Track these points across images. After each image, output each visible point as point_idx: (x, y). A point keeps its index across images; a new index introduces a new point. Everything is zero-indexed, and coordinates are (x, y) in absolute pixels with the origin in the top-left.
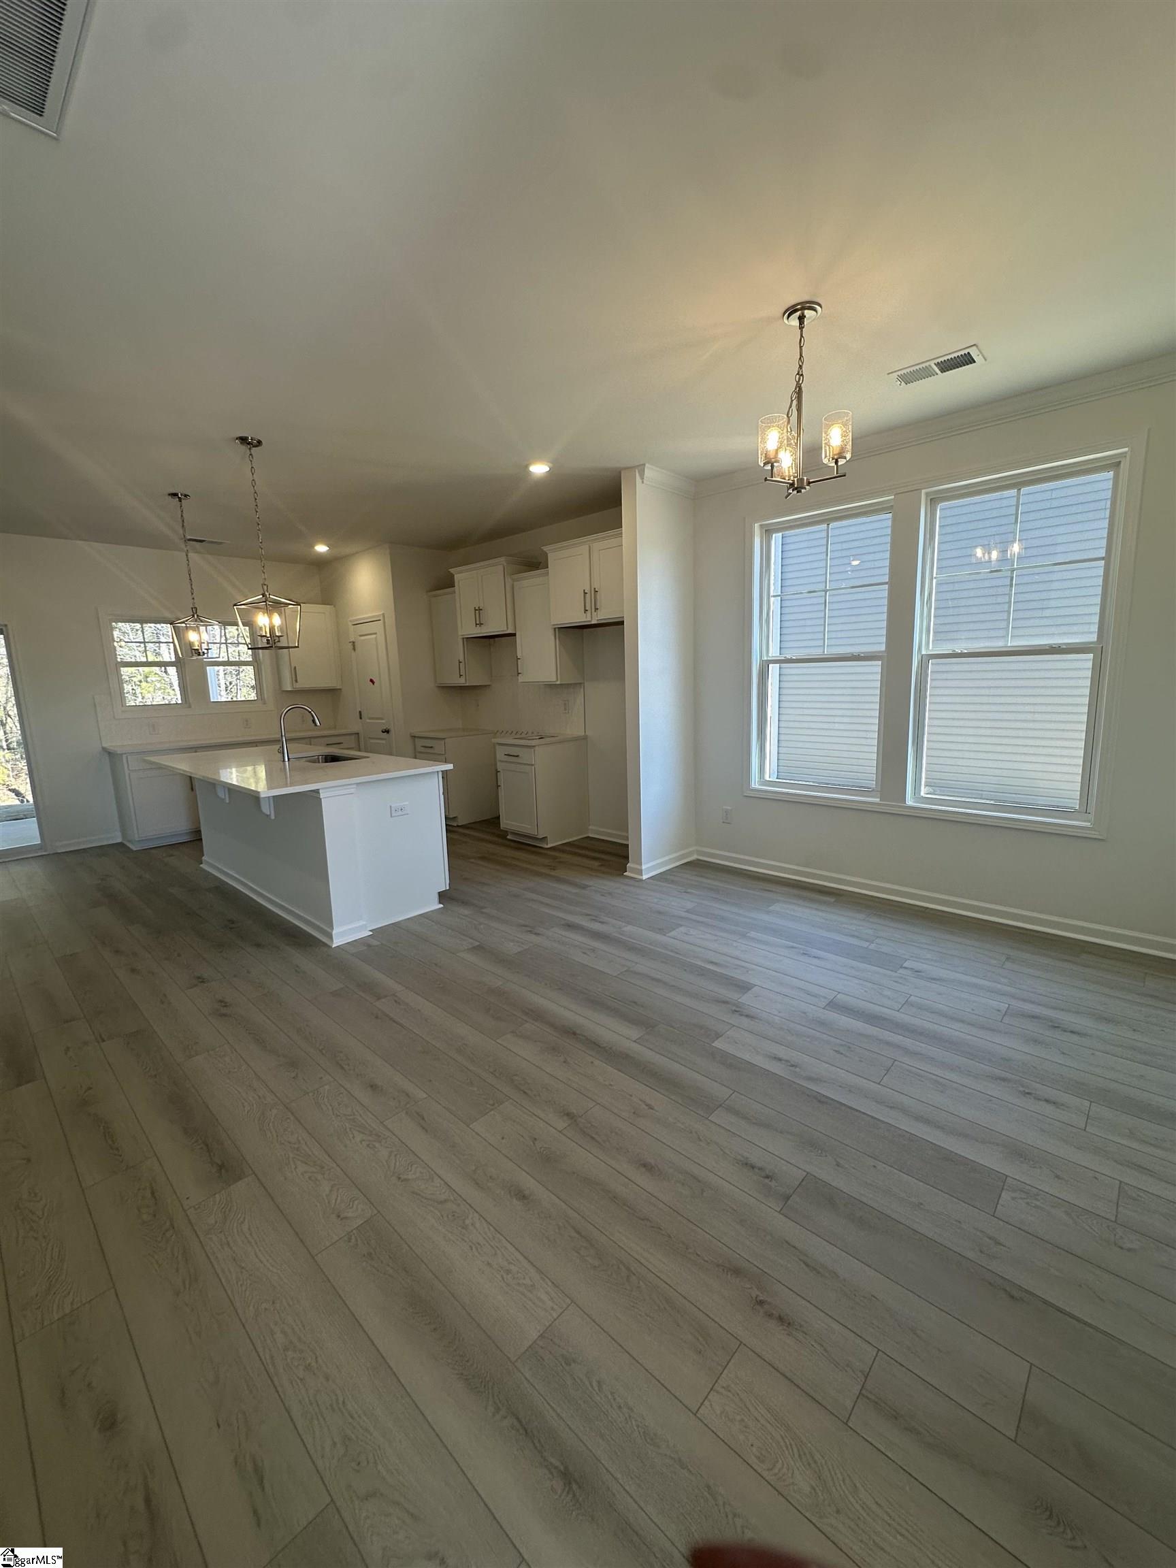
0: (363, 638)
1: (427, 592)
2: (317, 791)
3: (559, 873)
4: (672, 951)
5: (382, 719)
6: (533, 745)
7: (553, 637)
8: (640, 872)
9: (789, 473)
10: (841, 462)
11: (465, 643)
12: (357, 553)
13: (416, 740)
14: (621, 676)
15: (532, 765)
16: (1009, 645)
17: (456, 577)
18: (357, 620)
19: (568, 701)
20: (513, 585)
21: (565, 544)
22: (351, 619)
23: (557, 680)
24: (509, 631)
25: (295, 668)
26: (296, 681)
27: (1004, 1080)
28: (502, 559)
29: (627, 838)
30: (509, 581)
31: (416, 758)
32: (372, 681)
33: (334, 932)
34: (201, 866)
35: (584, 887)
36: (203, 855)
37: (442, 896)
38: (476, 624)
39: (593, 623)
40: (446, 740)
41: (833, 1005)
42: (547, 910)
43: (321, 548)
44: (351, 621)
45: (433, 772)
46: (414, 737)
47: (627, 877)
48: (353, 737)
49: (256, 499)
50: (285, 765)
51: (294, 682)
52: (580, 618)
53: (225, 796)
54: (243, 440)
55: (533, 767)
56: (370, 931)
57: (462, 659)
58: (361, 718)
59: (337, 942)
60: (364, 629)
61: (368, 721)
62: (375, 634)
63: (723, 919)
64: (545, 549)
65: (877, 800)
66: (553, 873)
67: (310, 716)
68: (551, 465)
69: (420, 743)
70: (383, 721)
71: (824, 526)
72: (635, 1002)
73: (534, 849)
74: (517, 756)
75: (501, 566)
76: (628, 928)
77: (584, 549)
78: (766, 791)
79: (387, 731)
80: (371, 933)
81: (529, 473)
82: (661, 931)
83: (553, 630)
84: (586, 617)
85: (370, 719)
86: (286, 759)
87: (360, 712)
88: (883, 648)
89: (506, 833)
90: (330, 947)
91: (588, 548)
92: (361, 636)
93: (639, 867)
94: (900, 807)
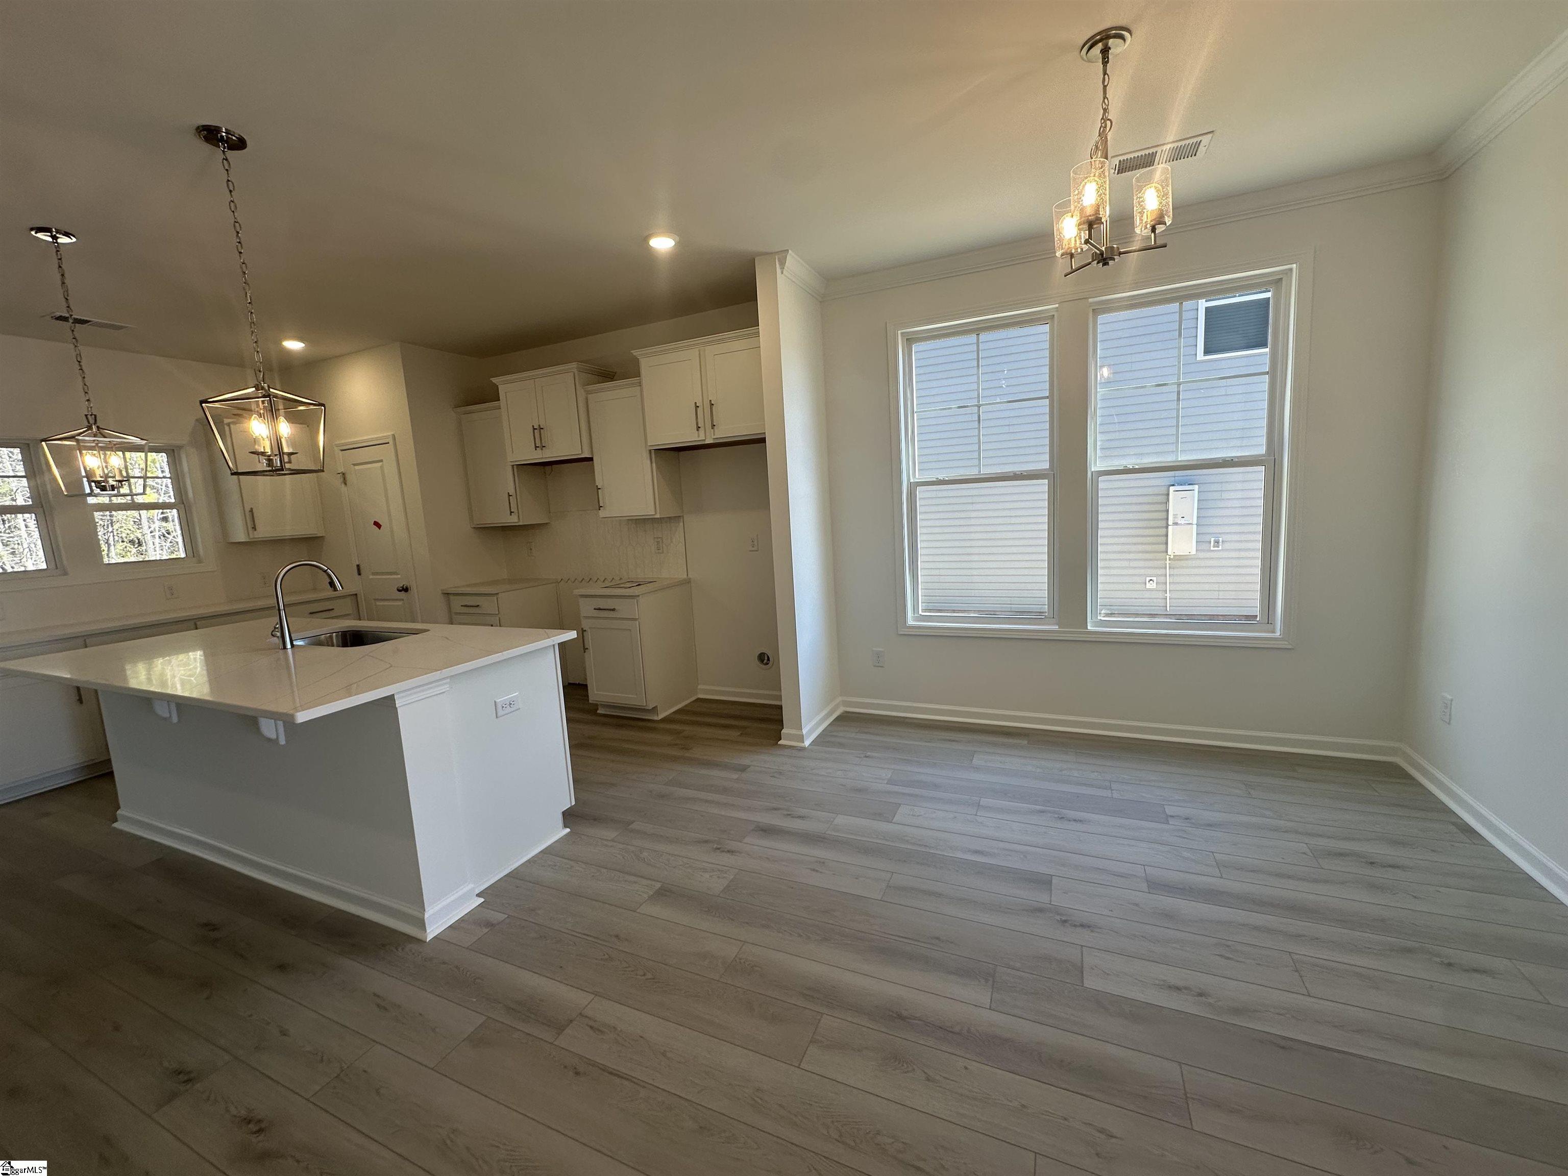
0: (357, 467)
1: (453, 408)
2: (391, 698)
3: (697, 752)
4: (914, 844)
5: (398, 574)
6: (637, 594)
7: (649, 462)
8: (801, 738)
9: (1076, 243)
10: (1160, 229)
11: (516, 474)
12: (350, 354)
13: (452, 597)
14: (763, 502)
15: (635, 619)
16: (1179, 459)
17: (501, 388)
18: (344, 445)
19: (662, 538)
20: (587, 399)
21: (672, 345)
22: (338, 442)
23: (656, 513)
24: (586, 455)
25: (251, 511)
26: (254, 528)
27: (1409, 950)
28: (574, 365)
29: (780, 698)
30: (581, 392)
31: (452, 624)
32: (377, 524)
33: (426, 916)
34: (115, 825)
35: (744, 769)
36: (119, 808)
37: (569, 817)
38: (536, 447)
39: (707, 442)
40: (500, 595)
41: (1155, 886)
42: (715, 811)
43: (294, 345)
44: (337, 446)
45: (546, 648)
46: (447, 594)
47: (784, 746)
48: (348, 600)
49: (238, 233)
50: (286, 654)
51: (250, 529)
52: (689, 437)
53: (170, 712)
54: (210, 134)
55: (637, 622)
56: (478, 895)
57: (512, 492)
58: (359, 574)
59: (433, 931)
60: (364, 455)
61: (371, 577)
62: (381, 461)
63: (936, 786)
64: (635, 353)
65: (1056, 627)
66: (687, 755)
67: (326, 577)
68: (677, 238)
69: (457, 603)
70: (399, 576)
71: (974, 337)
72: (938, 938)
73: (641, 724)
74: (614, 610)
75: (572, 373)
76: (840, 820)
77: (693, 353)
78: (919, 627)
79: (405, 589)
80: (482, 900)
81: (649, 249)
82: (878, 816)
83: (648, 452)
84: (699, 436)
85: (373, 574)
86: (289, 646)
87: (358, 566)
88: (1046, 466)
89: (596, 707)
90: (420, 941)
91: (697, 353)
92: (354, 465)
93: (798, 733)
94: (1080, 633)
